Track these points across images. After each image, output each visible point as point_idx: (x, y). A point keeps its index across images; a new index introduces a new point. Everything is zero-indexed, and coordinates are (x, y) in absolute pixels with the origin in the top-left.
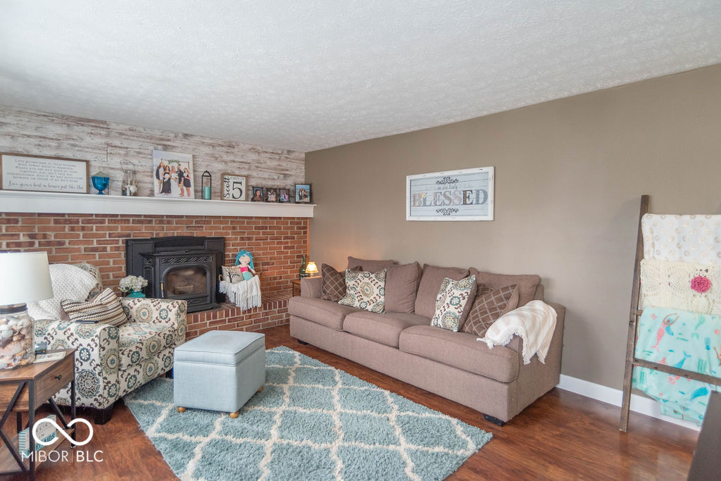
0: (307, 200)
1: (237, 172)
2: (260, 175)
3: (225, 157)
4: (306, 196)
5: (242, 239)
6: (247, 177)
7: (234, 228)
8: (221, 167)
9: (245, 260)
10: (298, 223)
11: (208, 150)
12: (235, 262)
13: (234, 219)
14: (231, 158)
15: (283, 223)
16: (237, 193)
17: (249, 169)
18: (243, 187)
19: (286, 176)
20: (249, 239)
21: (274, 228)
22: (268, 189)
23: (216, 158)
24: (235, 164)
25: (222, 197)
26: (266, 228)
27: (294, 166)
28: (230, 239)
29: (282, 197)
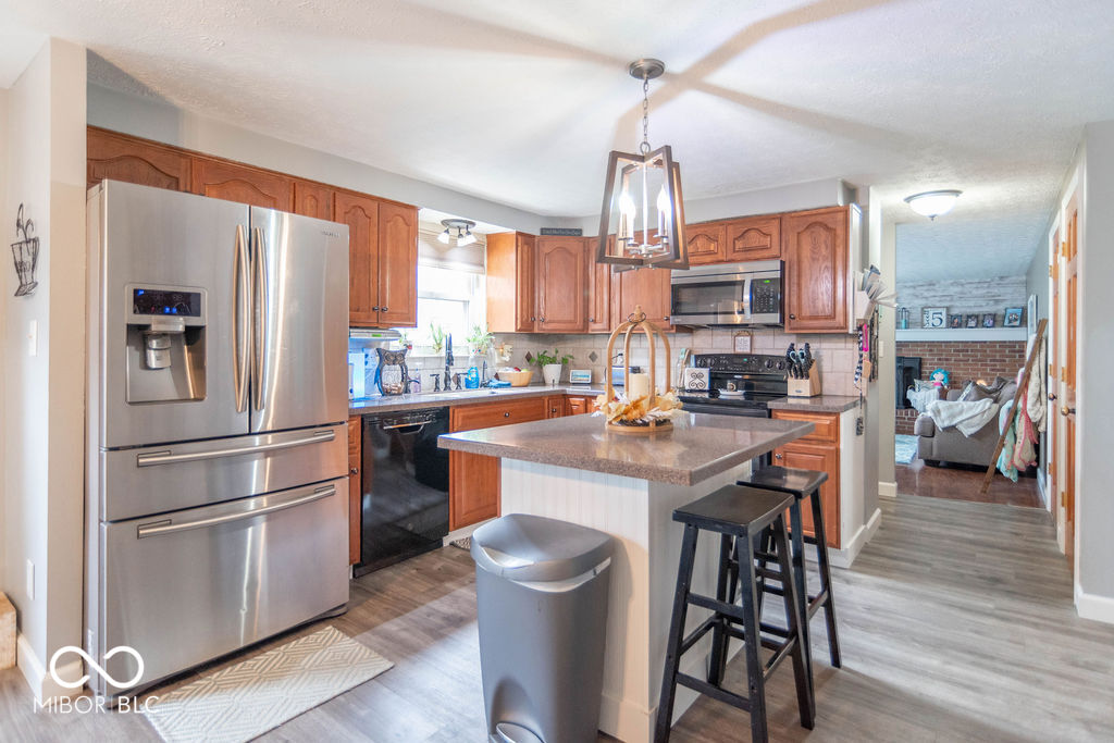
0: (1017, 323)
1: (938, 305)
2: (964, 303)
3: (926, 294)
4: (1016, 320)
5: (940, 359)
6: (948, 308)
7: (931, 350)
8: (923, 302)
9: (939, 377)
10: (1010, 347)
11: (911, 291)
12: (929, 378)
13: (931, 344)
14: (932, 294)
15: (988, 347)
16: (937, 322)
17: (951, 300)
18: (944, 317)
19: (997, 302)
20: (947, 360)
21: (978, 351)
22: (969, 317)
23: (917, 296)
24: (937, 298)
25: (922, 326)
26: (967, 351)
27: (1010, 290)
28: (928, 359)
29: (986, 322)
